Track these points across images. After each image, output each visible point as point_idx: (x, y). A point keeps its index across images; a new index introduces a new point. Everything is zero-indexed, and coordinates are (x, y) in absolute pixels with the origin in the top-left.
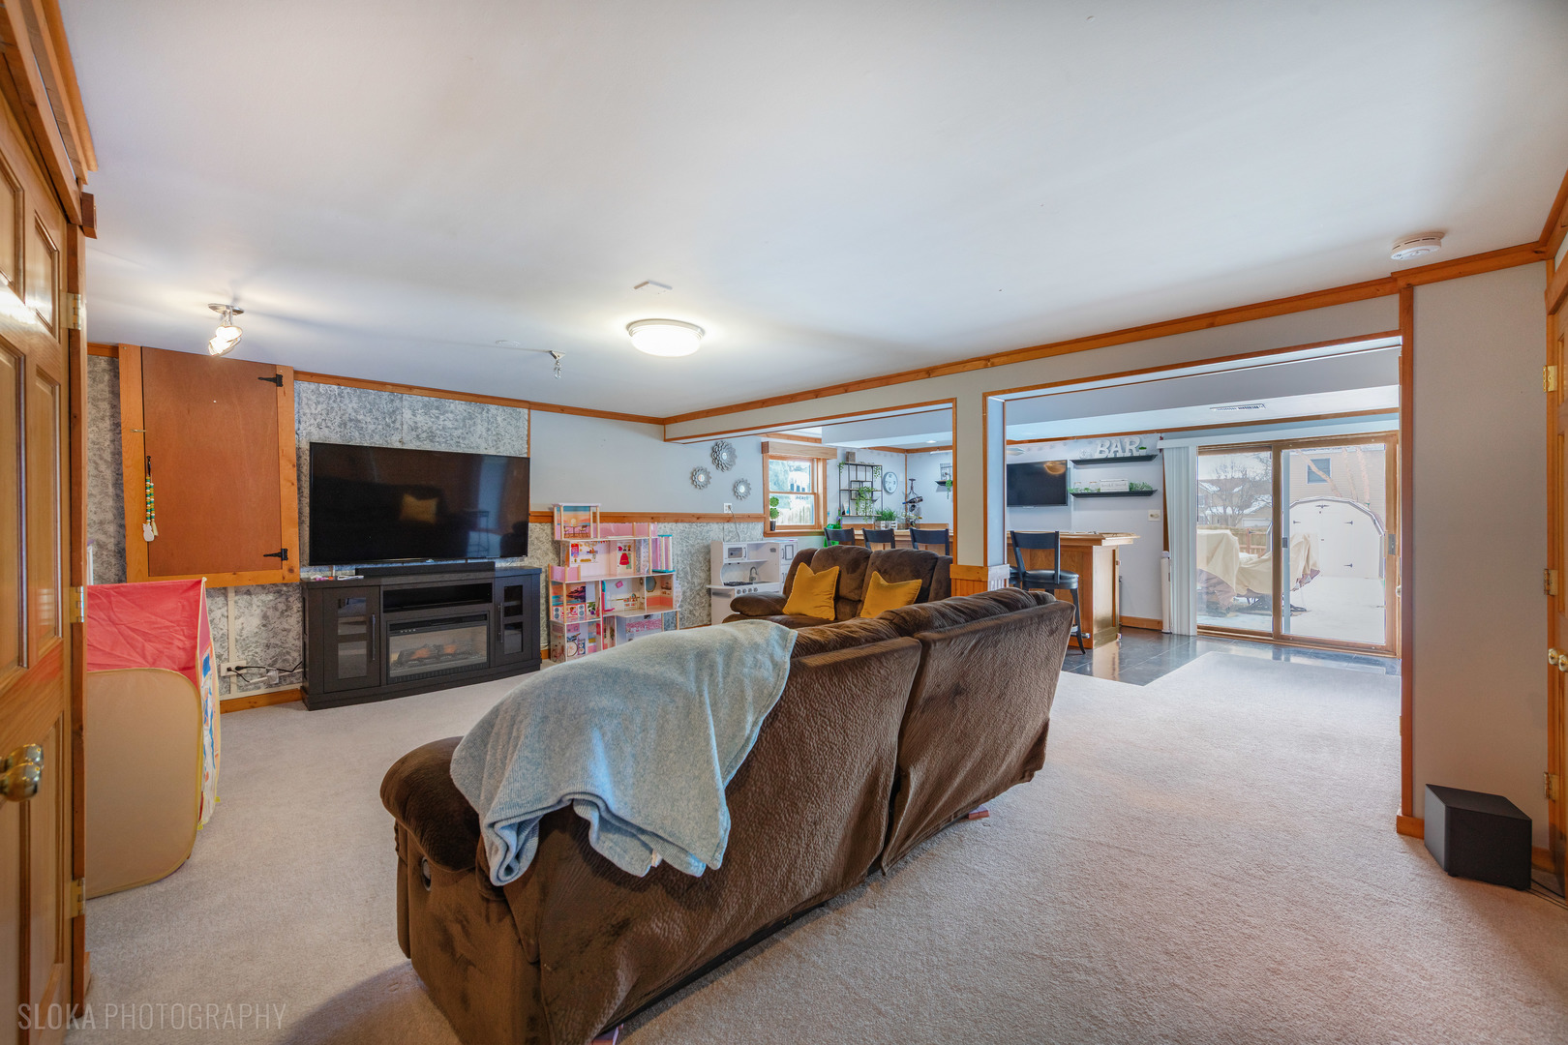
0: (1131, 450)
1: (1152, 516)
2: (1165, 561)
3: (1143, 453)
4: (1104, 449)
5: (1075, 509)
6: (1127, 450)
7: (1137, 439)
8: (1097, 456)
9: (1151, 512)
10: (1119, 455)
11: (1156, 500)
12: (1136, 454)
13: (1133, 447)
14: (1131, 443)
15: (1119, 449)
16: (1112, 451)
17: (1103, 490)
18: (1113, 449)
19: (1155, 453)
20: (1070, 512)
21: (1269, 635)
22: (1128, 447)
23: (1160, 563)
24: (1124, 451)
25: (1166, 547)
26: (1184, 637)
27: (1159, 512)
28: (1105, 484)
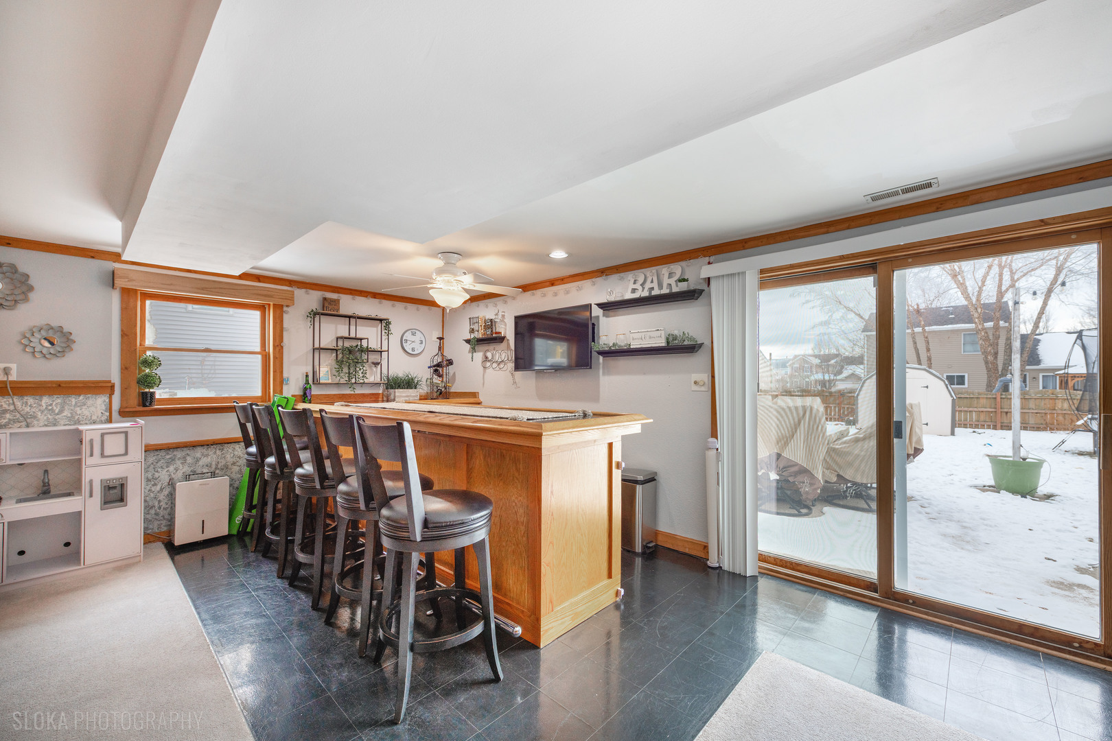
0: (670, 285)
1: (696, 383)
2: (712, 453)
3: (683, 287)
4: (638, 286)
5: (604, 374)
6: (665, 285)
7: (677, 269)
8: (629, 296)
9: (696, 377)
10: (656, 292)
11: (700, 359)
12: (675, 289)
13: (672, 281)
14: (671, 275)
15: (655, 285)
16: (646, 289)
17: (635, 345)
18: (648, 285)
19: (699, 287)
20: (599, 377)
21: (871, 586)
22: (666, 281)
23: (705, 455)
24: (660, 286)
25: (714, 434)
26: (739, 579)
27: (704, 377)
28: (635, 336)
